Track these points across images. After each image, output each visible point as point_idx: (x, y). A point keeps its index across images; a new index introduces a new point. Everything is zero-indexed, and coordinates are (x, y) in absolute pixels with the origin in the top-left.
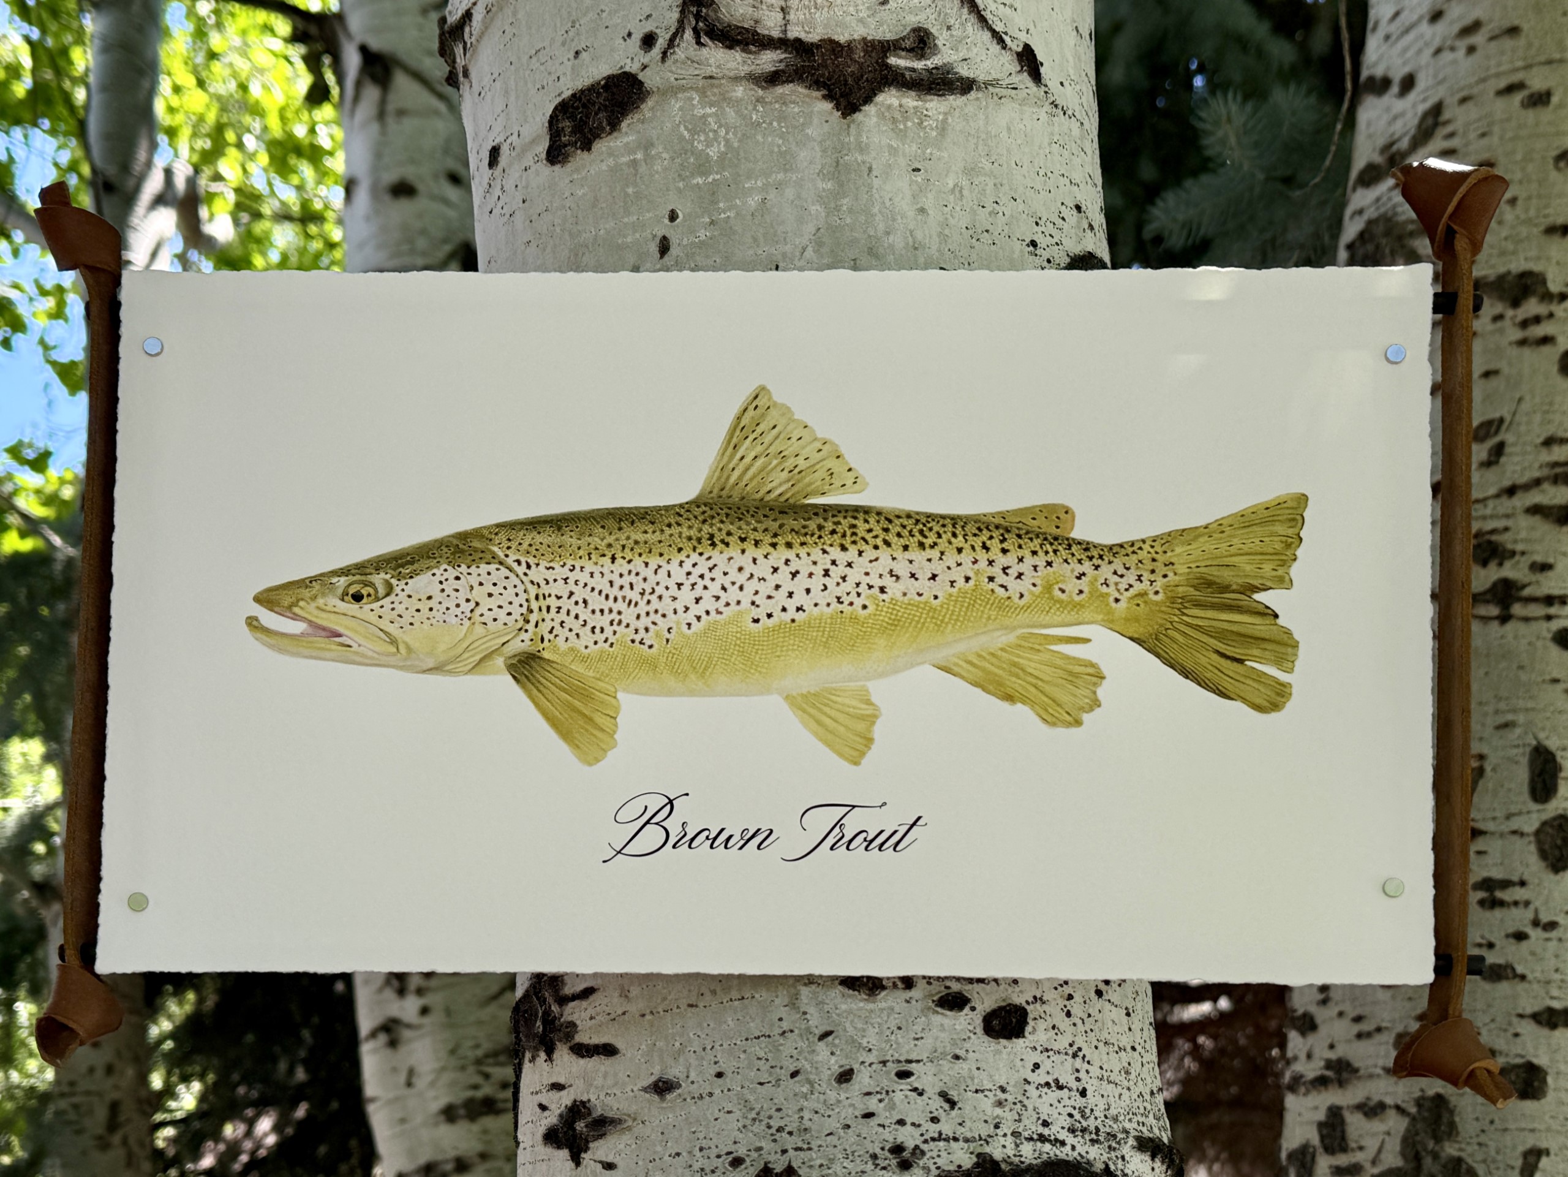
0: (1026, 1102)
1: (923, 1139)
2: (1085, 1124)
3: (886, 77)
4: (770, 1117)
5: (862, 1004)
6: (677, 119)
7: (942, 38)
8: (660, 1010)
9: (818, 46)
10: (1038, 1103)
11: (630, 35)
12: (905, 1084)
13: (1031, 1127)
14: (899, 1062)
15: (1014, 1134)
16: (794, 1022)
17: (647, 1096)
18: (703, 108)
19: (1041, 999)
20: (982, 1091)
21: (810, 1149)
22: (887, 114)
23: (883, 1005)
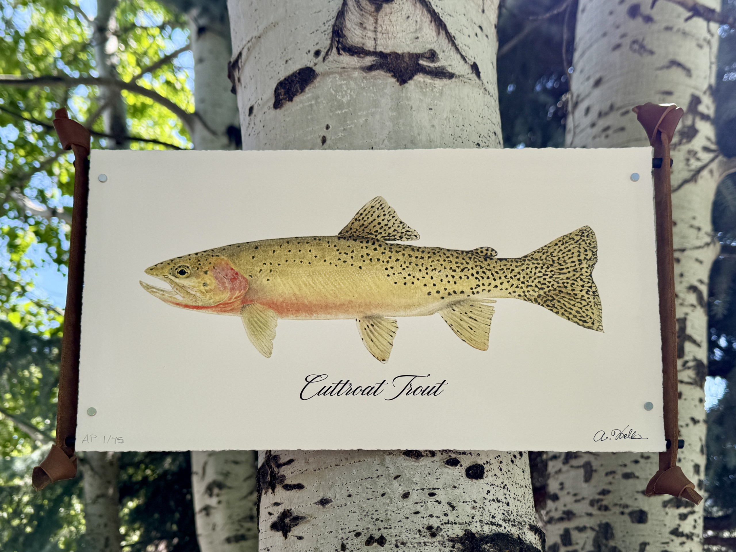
0: (485, 507)
1: (441, 523)
2: (509, 518)
3: (418, 69)
4: (373, 514)
5: (413, 463)
6: (330, 86)
7: (441, 55)
8: (323, 468)
9: (390, 55)
10: (490, 508)
11: (309, 51)
12: (432, 499)
13: (487, 518)
14: (430, 489)
15: (480, 521)
16: (383, 471)
17: (317, 506)
18: (341, 81)
19: (489, 462)
20: (466, 502)
21: (391, 528)
22: (418, 85)
23: (422, 463)
